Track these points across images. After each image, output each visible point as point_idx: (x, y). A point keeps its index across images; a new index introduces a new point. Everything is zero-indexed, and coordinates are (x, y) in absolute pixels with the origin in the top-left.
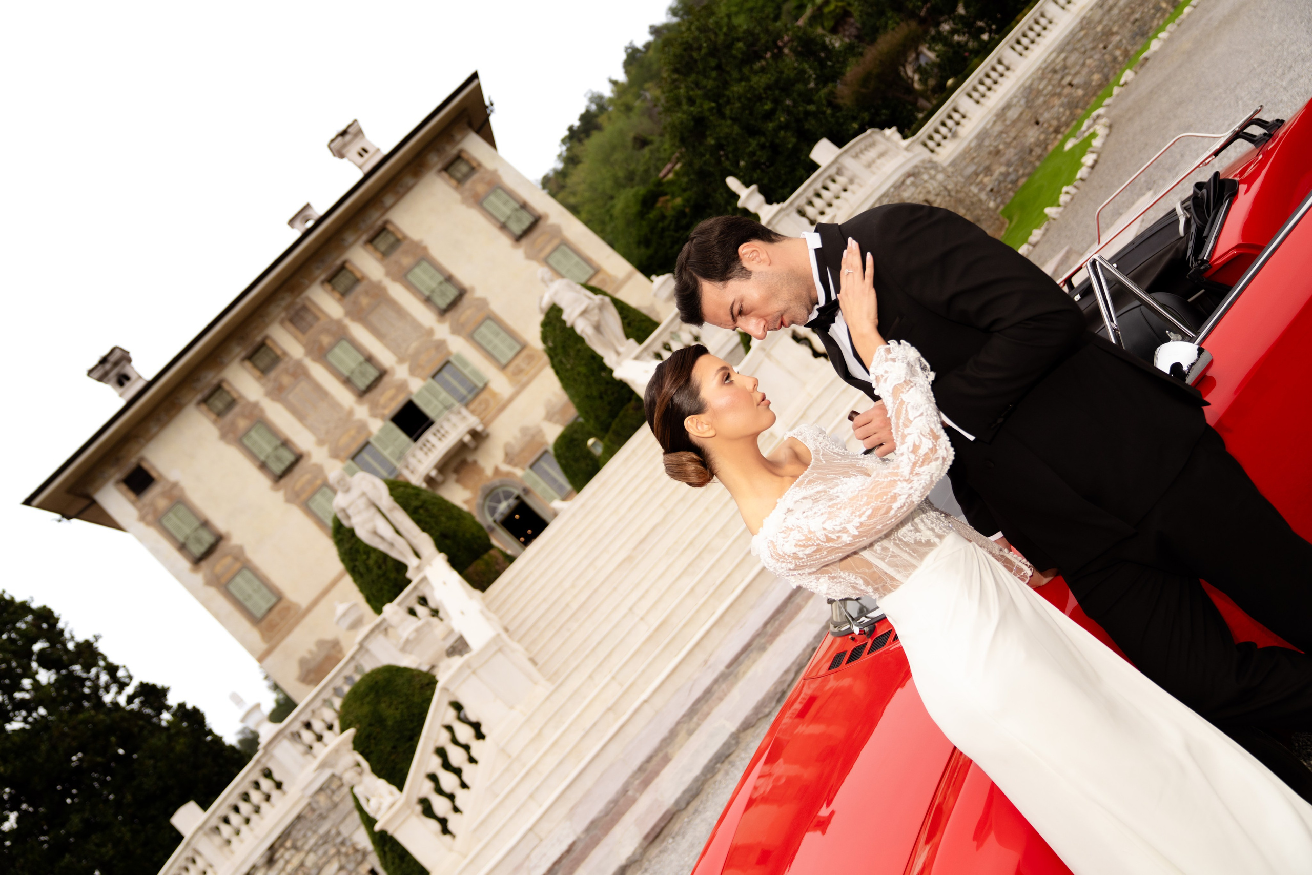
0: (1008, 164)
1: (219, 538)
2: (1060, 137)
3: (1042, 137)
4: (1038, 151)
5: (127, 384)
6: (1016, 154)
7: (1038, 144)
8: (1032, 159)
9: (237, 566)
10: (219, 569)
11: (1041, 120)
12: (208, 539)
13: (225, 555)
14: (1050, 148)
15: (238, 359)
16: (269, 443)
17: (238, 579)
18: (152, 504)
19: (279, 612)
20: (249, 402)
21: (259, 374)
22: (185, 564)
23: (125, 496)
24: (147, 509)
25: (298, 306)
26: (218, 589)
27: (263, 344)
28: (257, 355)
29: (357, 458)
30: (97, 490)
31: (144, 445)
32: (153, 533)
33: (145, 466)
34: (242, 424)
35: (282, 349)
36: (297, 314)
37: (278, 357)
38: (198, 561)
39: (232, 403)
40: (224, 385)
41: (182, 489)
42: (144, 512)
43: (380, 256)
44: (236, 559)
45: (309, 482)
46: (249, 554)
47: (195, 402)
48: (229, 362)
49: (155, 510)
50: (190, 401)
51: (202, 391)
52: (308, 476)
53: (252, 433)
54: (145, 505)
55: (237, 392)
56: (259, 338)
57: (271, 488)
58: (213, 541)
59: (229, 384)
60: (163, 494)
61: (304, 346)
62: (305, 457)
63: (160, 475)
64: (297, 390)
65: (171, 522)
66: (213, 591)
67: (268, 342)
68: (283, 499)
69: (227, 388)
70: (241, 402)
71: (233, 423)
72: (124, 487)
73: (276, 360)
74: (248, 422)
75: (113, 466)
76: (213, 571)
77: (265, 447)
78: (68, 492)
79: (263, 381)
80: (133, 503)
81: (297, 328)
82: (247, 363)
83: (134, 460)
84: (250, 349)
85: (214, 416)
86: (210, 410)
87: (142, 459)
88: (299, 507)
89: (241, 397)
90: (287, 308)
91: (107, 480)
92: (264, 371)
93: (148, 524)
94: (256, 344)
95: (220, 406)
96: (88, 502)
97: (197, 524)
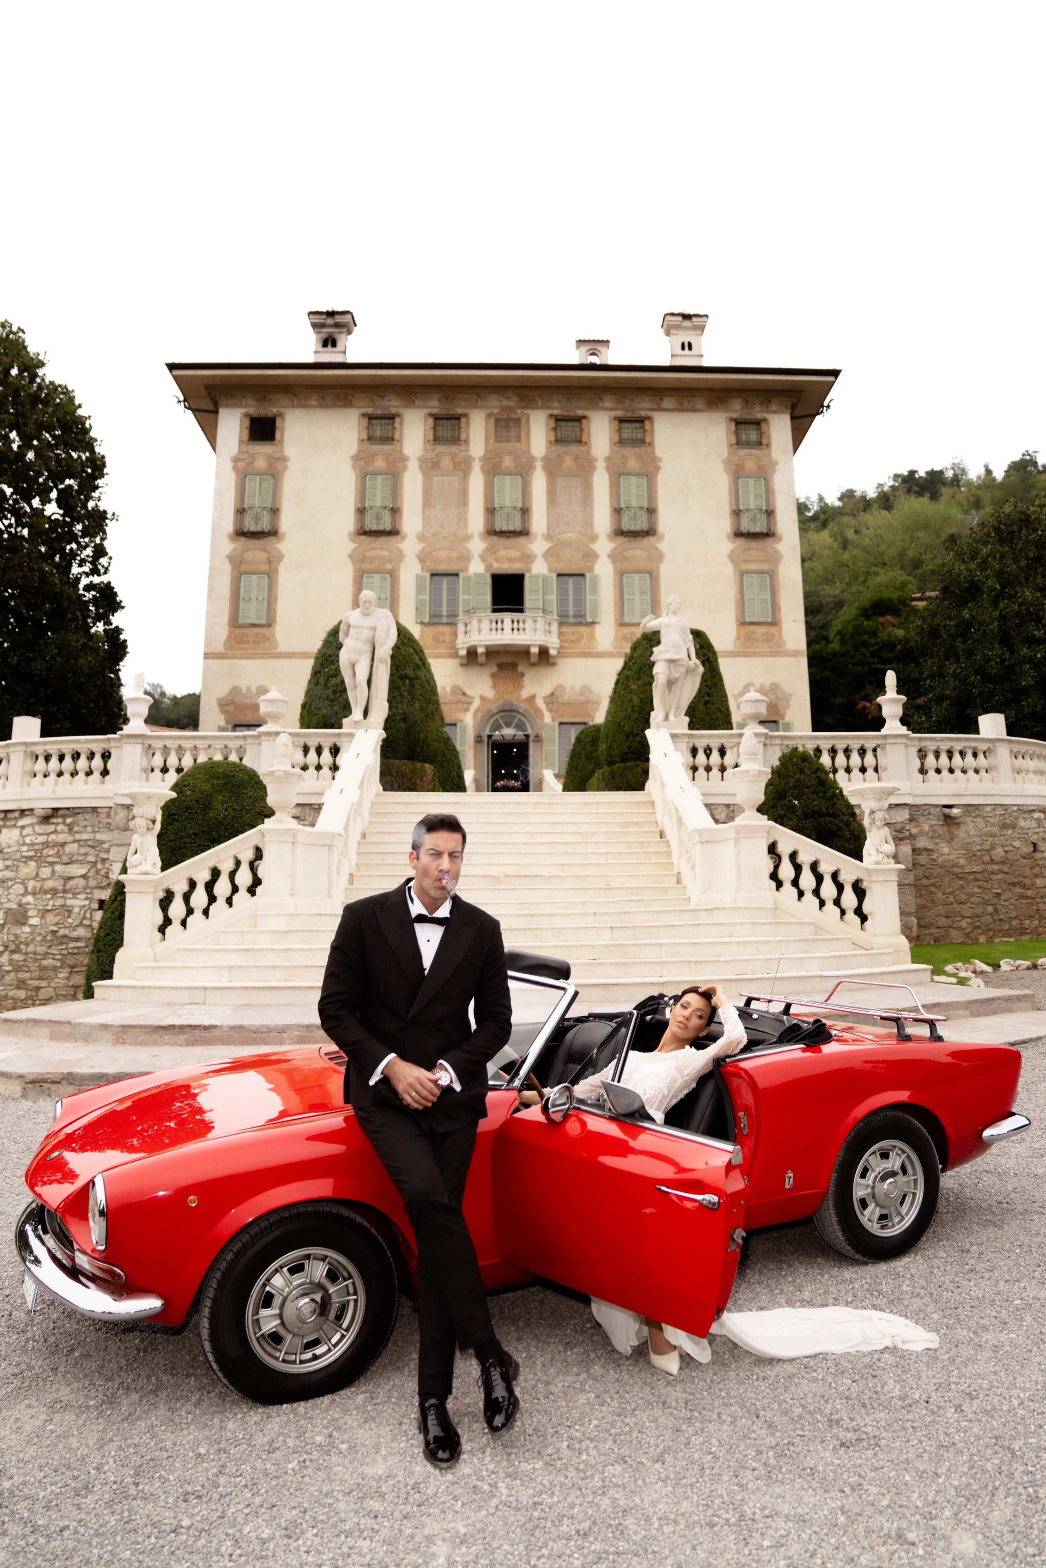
1: (273, 533)
5: (329, 348)
9: (265, 567)
10: (249, 555)
12: (265, 525)
13: (265, 551)
15: (428, 411)
16: (383, 498)
17: (255, 578)
18: (253, 457)
19: (258, 634)
20: (401, 452)
21: (431, 437)
22: (229, 526)
23: (241, 431)
24: (246, 456)
25: (514, 416)
26: (233, 570)
27: (458, 418)
28: (445, 422)
29: (435, 578)
30: (227, 406)
31: (293, 406)
32: (231, 479)
33: (278, 422)
34: (380, 463)
35: (468, 436)
36: (508, 420)
37: (459, 439)
38: (241, 533)
39: (389, 439)
40: (397, 420)
41: (286, 467)
42: (242, 456)
43: (617, 439)
44: (269, 561)
45: (382, 559)
46: (282, 568)
47: (363, 411)
48: (418, 407)
49: (251, 463)
50: (360, 407)
51: (376, 408)
52: (386, 553)
53: (379, 478)
54: (247, 452)
55: (401, 435)
56: (459, 411)
57: (350, 534)
58: (266, 530)
59: (402, 423)
60: (269, 457)
61: (487, 451)
62: (399, 537)
63: (281, 441)
64: (446, 479)
65: (252, 484)
66: (227, 567)
67: (463, 420)
68: (349, 551)
69: (397, 425)
70: (396, 446)
71: (373, 456)
72: (247, 423)
73: (455, 440)
74: (385, 466)
75: (256, 400)
76: (243, 552)
77: (378, 498)
78: (207, 387)
79: (428, 446)
80: (241, 442)
81: (496, 432)
82: (431, 421)
83: (275, 410)
84: (444, 412)
85: (365, 437)
86: (368, 428)
87: (282, 415)
88: (355, 571)
89: (400, 442)
90: (504, 408)
91: (241, 406)
92: (437, 440)
93: (235, 468)
94: (452, 412)
95: (378, 433)
96: (212, 408)
97: (270, 506)
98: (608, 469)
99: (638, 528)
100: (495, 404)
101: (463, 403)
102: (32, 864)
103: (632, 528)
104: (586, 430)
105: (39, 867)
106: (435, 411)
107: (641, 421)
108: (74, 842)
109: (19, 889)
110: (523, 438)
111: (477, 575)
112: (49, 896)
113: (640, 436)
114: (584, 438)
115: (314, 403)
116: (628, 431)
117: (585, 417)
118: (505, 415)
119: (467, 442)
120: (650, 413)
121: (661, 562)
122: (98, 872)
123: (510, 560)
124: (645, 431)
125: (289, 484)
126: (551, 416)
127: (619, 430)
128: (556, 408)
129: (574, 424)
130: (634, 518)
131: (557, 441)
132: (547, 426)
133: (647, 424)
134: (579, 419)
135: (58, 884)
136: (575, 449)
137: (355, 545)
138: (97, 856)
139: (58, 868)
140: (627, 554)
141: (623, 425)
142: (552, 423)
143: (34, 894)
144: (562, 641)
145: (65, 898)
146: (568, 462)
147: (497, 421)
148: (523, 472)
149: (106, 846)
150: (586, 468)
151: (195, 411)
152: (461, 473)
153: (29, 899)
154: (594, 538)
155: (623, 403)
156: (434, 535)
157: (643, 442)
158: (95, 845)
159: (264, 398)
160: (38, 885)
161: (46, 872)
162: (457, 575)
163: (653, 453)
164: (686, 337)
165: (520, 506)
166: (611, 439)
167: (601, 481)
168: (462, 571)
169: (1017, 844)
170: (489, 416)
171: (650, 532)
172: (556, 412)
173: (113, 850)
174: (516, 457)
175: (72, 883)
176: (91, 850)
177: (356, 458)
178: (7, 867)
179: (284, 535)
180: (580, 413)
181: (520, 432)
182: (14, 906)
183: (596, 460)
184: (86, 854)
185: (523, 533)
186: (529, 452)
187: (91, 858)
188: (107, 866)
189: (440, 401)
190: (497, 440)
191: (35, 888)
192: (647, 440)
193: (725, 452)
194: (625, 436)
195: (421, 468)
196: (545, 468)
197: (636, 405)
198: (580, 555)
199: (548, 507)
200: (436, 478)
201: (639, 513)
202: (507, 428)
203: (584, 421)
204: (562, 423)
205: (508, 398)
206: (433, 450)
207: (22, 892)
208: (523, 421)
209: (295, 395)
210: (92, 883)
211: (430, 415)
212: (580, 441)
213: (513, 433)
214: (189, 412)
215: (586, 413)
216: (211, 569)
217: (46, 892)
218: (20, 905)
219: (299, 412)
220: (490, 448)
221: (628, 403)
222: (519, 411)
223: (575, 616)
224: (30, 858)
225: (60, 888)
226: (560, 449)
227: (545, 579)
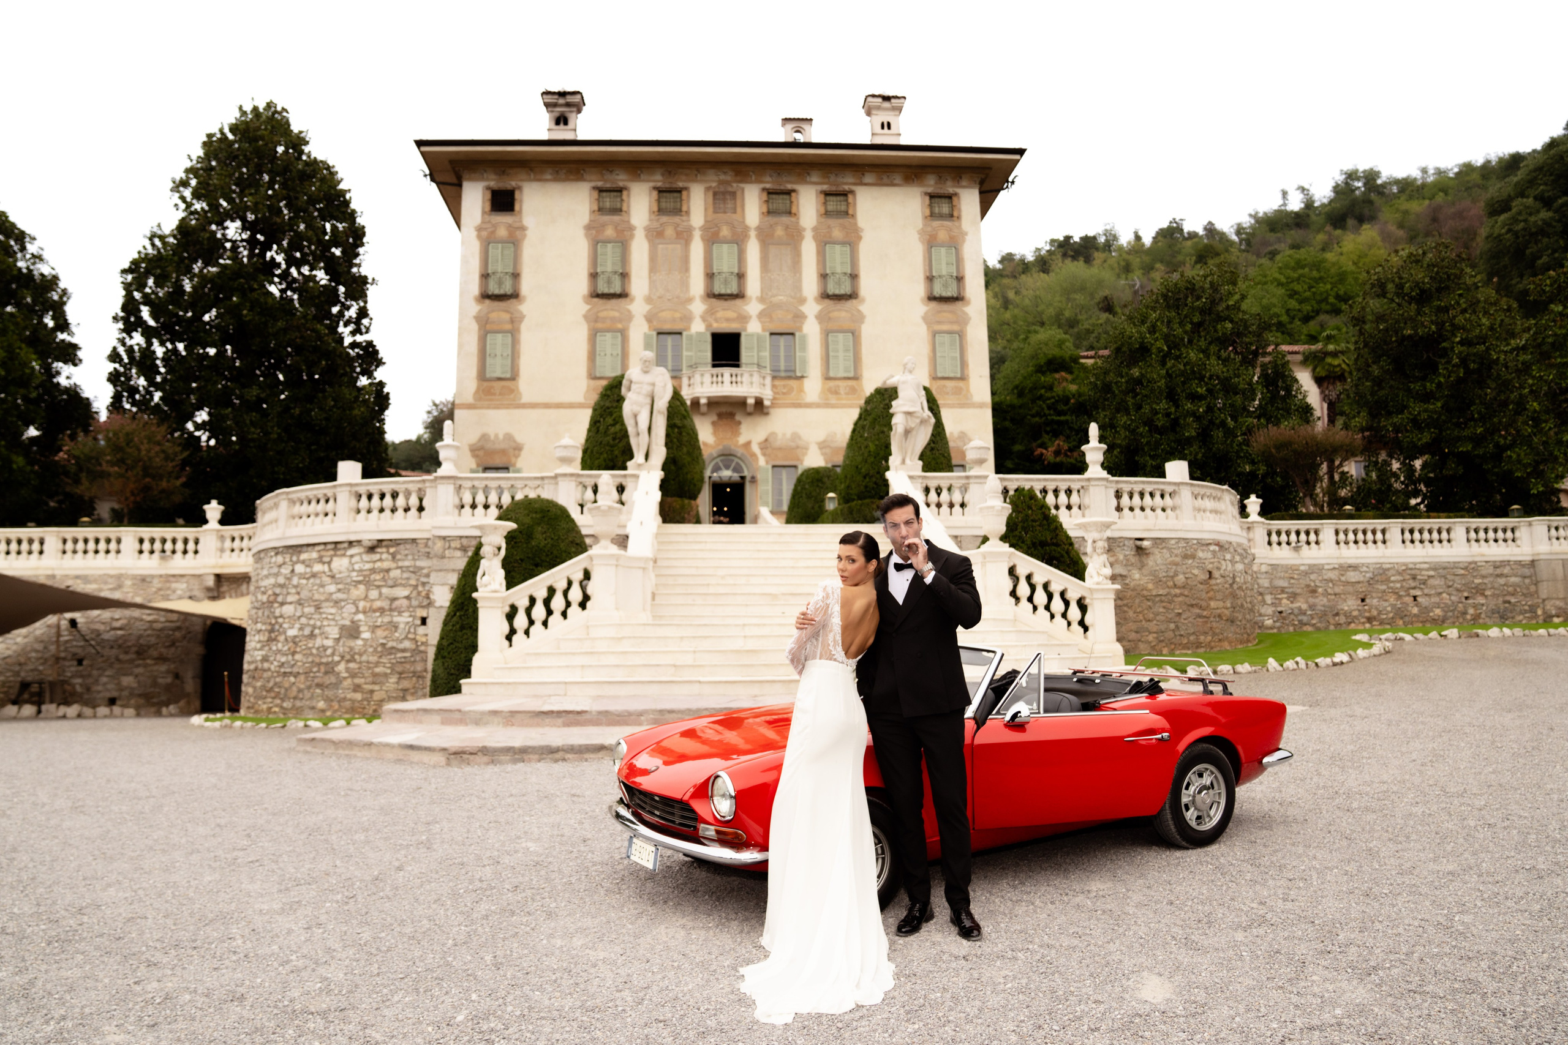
0: (1312, 607)
2: (1368, 626)
3: (1355, 613)
4: (1342, 619)
5: (562, 126)
6: (1324, 606)
7: (1347, 615)
8: (1332, 621)
10: (494, 316)
11: (1368, 601)
12: (507, 288)
14: (1353, 625)
15: (652, 184)
16: (614, 264)
17: (500, 336)
18: (495, 226)
19: (503, 387)
20: (628, 222)
21: (655, 209)
22: (475, 289)
23: (484, 202)
24: (488, 226)
25: (730, 189)
26: (480, 329)
27: (679, 191)
28: (668, 195)
29: (661, 336)
30: (470, 179)
31: (530, 180)
32: (476, 246)
33: (517, 195)
34: (609, 232)
35: (689, 207)
36: (724, 193)
37: (681, 211)
38: (486, 296)
39: (617, 211)
40: (625, 193)
41: (525, 236)
42: (485, 226)
43: (823, 211)
44: (512, 321)
45: (613, 319)
46: (524, 327)
47: (593, 184)
48: (643, 181)
49: (493, 232)
50: (591, 181)
51: (606, 181)
52: (616, 314)
53: (610, 246)
54: (489, 222)
55: (629, 207)
56: (681, 184)
57: (584, 297)
58: (509, 293)
59: (629, 196)
60: (509, 226)
61: (706, 221)
62: (628, 300)
63: (520, 212)
64: (670, 246)
65: (495, 251)
66: (474, 327)
67: (684, 193)
68: (584, 312)
69: (625, 197)
70: (624, 217)
71: (604, 226)
72: (489, 195)
73: (678, 211)
74: (615, 235)
75: (496, 174)
76: (489, 313)
77: (609, 264)
78: (451, 162)
79: (653, 217)
80: (484, 213)
81: (714, 204)
82: (655, 194)
83: (513, 184)
84: (668, 186)
85: (596, 208)
86: (598, 200)
87: (520, 188)
88: (589, 330)
89: (628, 212)
90: (721, 182)
91: (482, 179)
92: (661, 211)
93: (479, 237)
94: (674, 186)
95: (608, 205)
96: (455, 181)
97: (510, 270)
98: (815, 238)
99: (842, 292)
100: (713, 178)
101: (684, 178)
102: (362, 587)
103: (837, 292)
104: (795, 203)
105: (367, 590)
106: (659, 184)
107: (844, 194)
108: (398, 568)
109: (351, 608)
110: (739, 210)
111: (699, 334)
112: (378, 614)
113: (843, 208)
114: (794, 210)
115: (549, 177)
116: (834, 204)
117: (794, 191)
118: (722, 189)
119: (688, 213)
120: (853, 188)
121: (863, 322)
122: (419, 593)
123: (728, 320)
124: (848, 204)
125: (529, 251)
126: (764, 189)
127: (825, 203)
128: (768, 182)
129: (785, 197)
130: (839, 283)
131: (769, 212)
132: (760, 198)
133: (850, 198)
134: (789, 193)
135: (385, 604)
136: (785, 219)
137: (588, 307)
138: (418, 580)
139: (385, 590)
140: (832, 315)
141: (828, 198)
142: (765, 196)
143: (364, 612)
144: (775, 393)
145: (392, 616)
146: (779, 232)
147: (715, 194)
148: (739, 240)
149: (425, 571)
150: (794, 237)
151: (438, 184)
152: (683, 242)
153: (361, 616)
154: (803, 301)
155: (828, 178)
156: (660, 297)
157: (847, 213)
158: (416, 571)
159: (504, 172)
160: (368, 605)
161: (374, 594)
162: (680, 334)
163: (856, 224)
164: (885, 117)
165: (736, 271)
166: (818, 211)
167: (809, 249)
168: (685, 330)
169: (1196, 572)
170: (707, 189)
171: (852, 296)
172: (768, 186)
173: (433, 575)
174: (733, 227)
175: (396, 603)
176: (413, 575)
177: (588, 228)
178: (339, 590)
179: (524, 297)
180: (789, 186)
181: (735, 204)
182: (348, 623)
183: (804, 230)
184: (408, 579)
185: (739, 296)
186: (744, 222)
187: (413, 582)
188: (427, 588)
189: (663, 175)
190: (715, 212)
191: (365, 607)
192: (850, 212)
193: (919, 222)
194: (830, 208)
195: (647, 236)
196: (758, 237)
197: (840, 180)
198: (790, 316)
199: (762, 272)
200: (660, 246)
201: (843, 278)
202: (724, 200)
203: (793, 194)
204: (774, 196)
205: (725, 173)
206: (658, 220)
207: (354, 610)
208: (739, 194)
209: (531, 169)
210: (415, 603)
211: (655, 188)
212: (789, 213)
213: (730, 205)
214: (434, 185)
215: (795, 187)
216: (460, 328)
217: (375, 611)
218: (353, 622)
219: (535, 185)
220: (709, 219)
221: (832, 178)
222: (735, 185)
223: (786, 371)
224: (360, 582)
225: (387, 607)
226: (772, 220)
227: (759, 337)
